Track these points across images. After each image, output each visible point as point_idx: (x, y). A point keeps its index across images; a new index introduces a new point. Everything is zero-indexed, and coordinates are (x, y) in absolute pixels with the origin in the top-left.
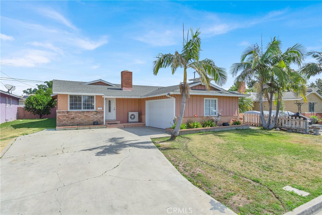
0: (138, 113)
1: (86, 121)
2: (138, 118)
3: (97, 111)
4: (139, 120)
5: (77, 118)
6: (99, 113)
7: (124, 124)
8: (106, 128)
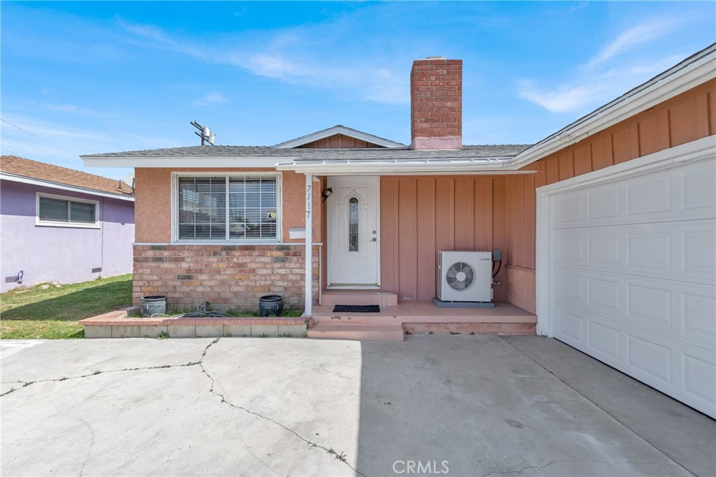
0: (489, 255)
1: (240, 289)
2: (489, 280)
3: (288, 248)
4: (495, 294)
5: (204, 277)
6: (295, 254)
7: (409, 319)
8: (305, 336)
